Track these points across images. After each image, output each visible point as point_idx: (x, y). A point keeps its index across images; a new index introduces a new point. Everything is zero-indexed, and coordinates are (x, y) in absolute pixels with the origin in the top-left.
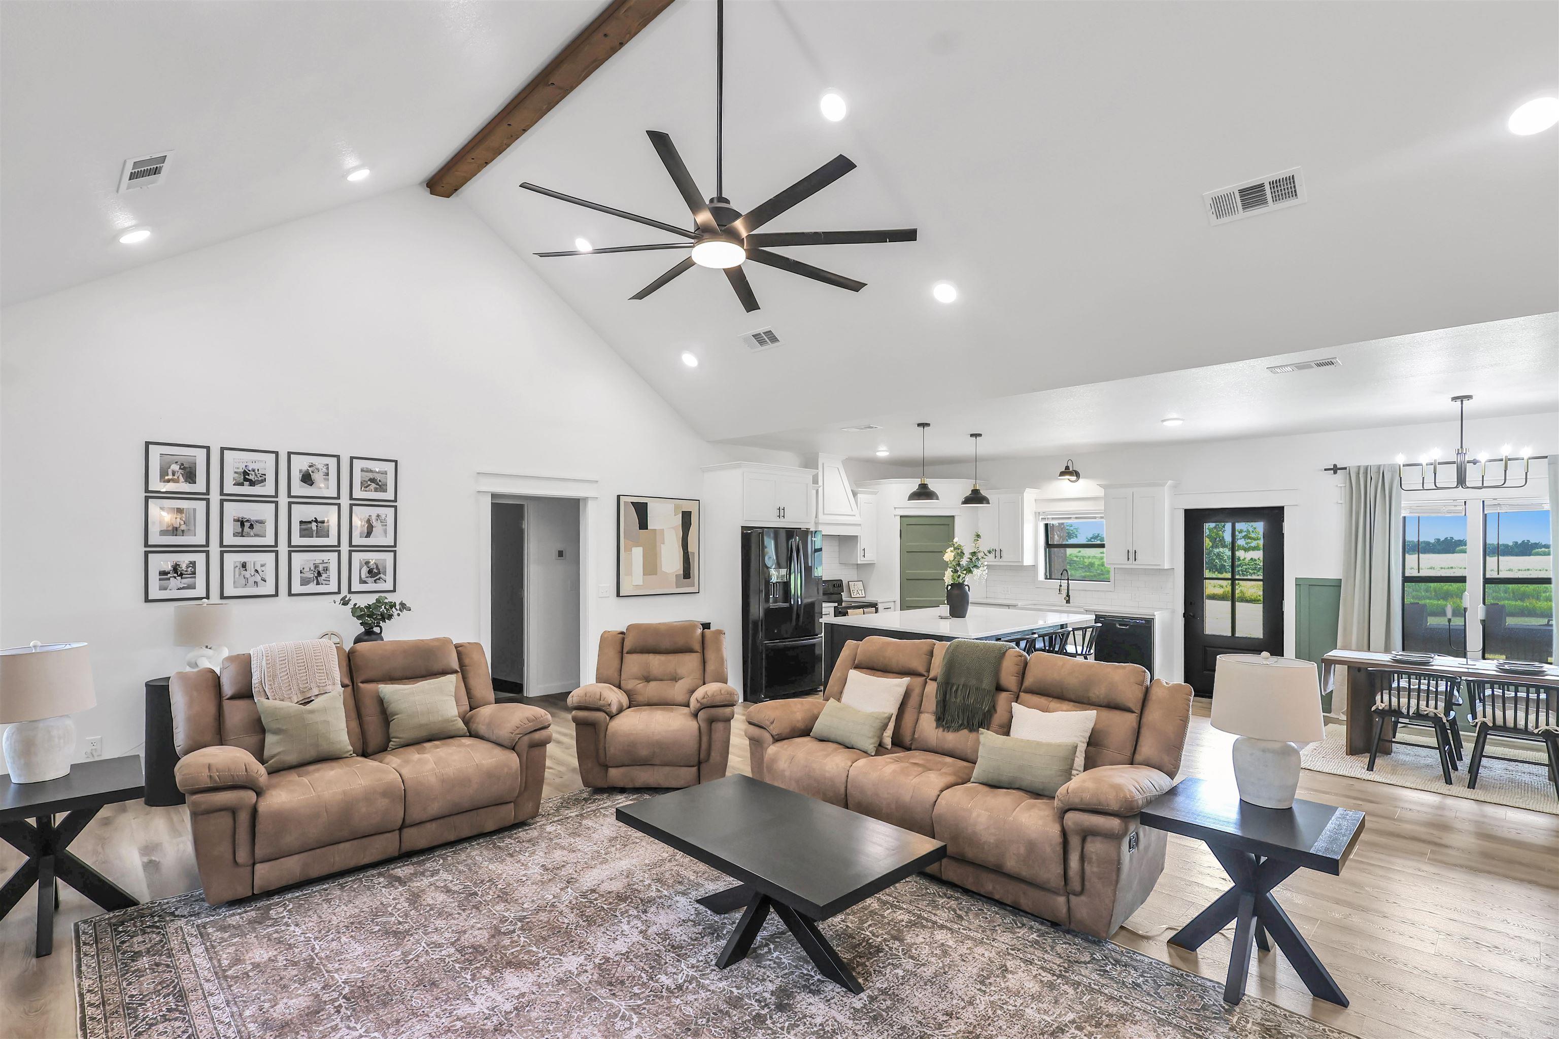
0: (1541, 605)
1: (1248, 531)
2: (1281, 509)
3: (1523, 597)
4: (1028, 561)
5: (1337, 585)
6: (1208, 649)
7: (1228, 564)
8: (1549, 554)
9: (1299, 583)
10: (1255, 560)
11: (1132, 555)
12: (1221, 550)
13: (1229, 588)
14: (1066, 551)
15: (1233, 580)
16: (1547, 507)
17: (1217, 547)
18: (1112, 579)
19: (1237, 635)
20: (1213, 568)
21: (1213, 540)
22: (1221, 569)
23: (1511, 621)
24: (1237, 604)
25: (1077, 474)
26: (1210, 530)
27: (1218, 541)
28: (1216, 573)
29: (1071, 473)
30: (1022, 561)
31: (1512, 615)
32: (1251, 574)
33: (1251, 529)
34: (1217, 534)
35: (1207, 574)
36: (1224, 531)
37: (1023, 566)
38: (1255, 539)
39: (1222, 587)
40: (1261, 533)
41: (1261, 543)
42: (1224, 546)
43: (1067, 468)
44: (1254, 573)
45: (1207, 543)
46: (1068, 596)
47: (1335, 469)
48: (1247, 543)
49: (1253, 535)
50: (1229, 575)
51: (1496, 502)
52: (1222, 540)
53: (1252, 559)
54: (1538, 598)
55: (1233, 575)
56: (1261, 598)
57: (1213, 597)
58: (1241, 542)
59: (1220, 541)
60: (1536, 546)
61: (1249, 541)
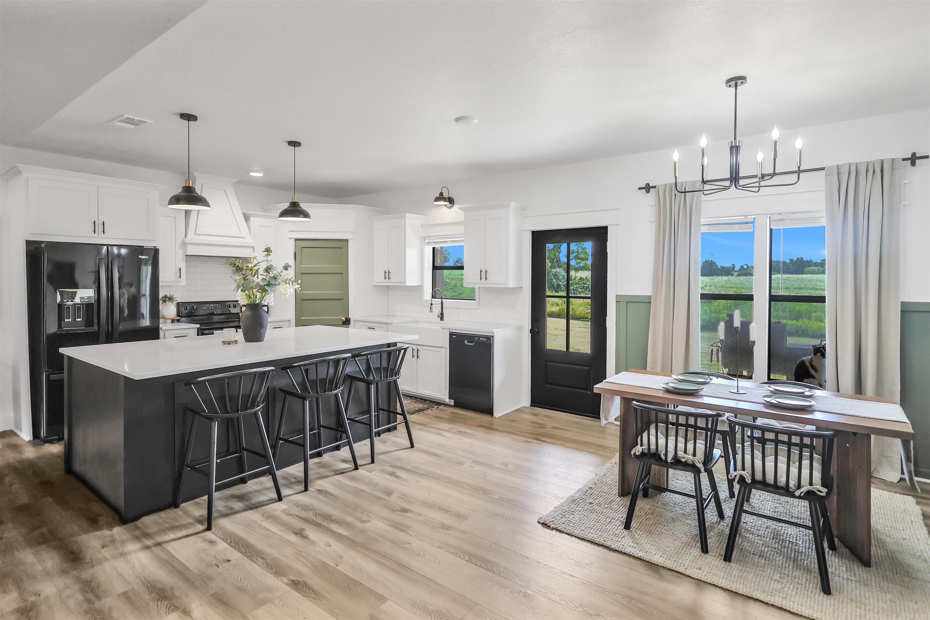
0: (813, 325)
1: (578, 252)
2: (605, 229)
3: (798, 316)
4: (412, 281)
5: (646, 302)
6: (548, 363)
7: (563, 283)
8: (823, 272)
9: (619, 299)
10: (584, 280)
11: (484, 275)
12: (558, 270)
13: (565, 306)
14: (443, 272)
15: (568, 297)
16: (823, 222)
17: (554, 267)
18: (477, 298)
19: (571, 350)
20: (552, 288)
21: (552, 262)
22: (557, 288)
23: (791, 341)
24: (571, 321)
25: (451, 201)
26: (550, 251)
27: (557, 263)
28: (554, 292)
29: (444, 199)
30: (405, 282)
31: (792, 334)
32: (580, 293)
33: (580, 250)
34: (555, 255)
35: (548, 293)
36: (559, 253)
37: (405, 286)
38: (583, 260)
39: (558, 305)
40: (590, 255)
41: (589, 262)
42: (560, 267)
43: (441, 194)
44: (582, 292)
45: (548, 264)
46: (442, 314)
47: (648, 188)
48: (577, 263)
49: (582, 256)
50: (564, 294)
51: (780, 217)
52: (558, 261)
53: (581, 278)
54: (809, 318)
55: (568, 293)
56: (589, 316)
57: (552, 315)
58: (573, 263)
59: (557, 261)
60: (809, 263)
61: (579, 261)
